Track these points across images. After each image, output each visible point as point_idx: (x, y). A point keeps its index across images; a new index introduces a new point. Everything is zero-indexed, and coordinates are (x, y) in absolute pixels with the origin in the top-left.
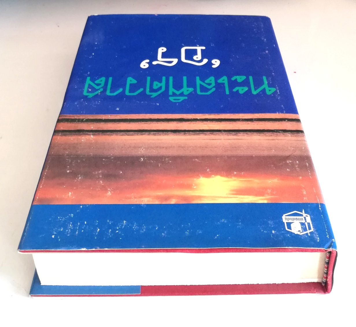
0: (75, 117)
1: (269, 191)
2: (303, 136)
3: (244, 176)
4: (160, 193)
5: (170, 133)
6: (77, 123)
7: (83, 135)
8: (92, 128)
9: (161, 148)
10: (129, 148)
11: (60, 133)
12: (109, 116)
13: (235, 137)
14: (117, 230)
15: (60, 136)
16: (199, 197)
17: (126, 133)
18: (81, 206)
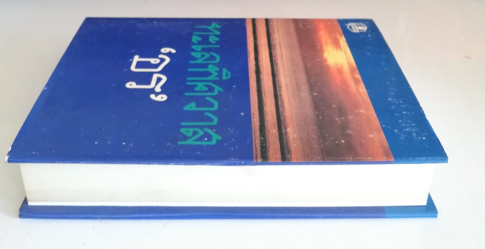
0: (257, 146)
1: (333, 35)
2: (272, 19)
3: (321, 46)
4: (352, 83)
5: (276, 79)
6: (267, 143)
7: (288, 137)
8: (274, 131)
9: (297, 84)
10: (301, 103)
11: (286, 156)
12: (255, 119)
13: (278, 47)
14: (399, 102)
15: (291, 156)
16: (349, 64)
17: (281, 106)
18: (384, 126)
